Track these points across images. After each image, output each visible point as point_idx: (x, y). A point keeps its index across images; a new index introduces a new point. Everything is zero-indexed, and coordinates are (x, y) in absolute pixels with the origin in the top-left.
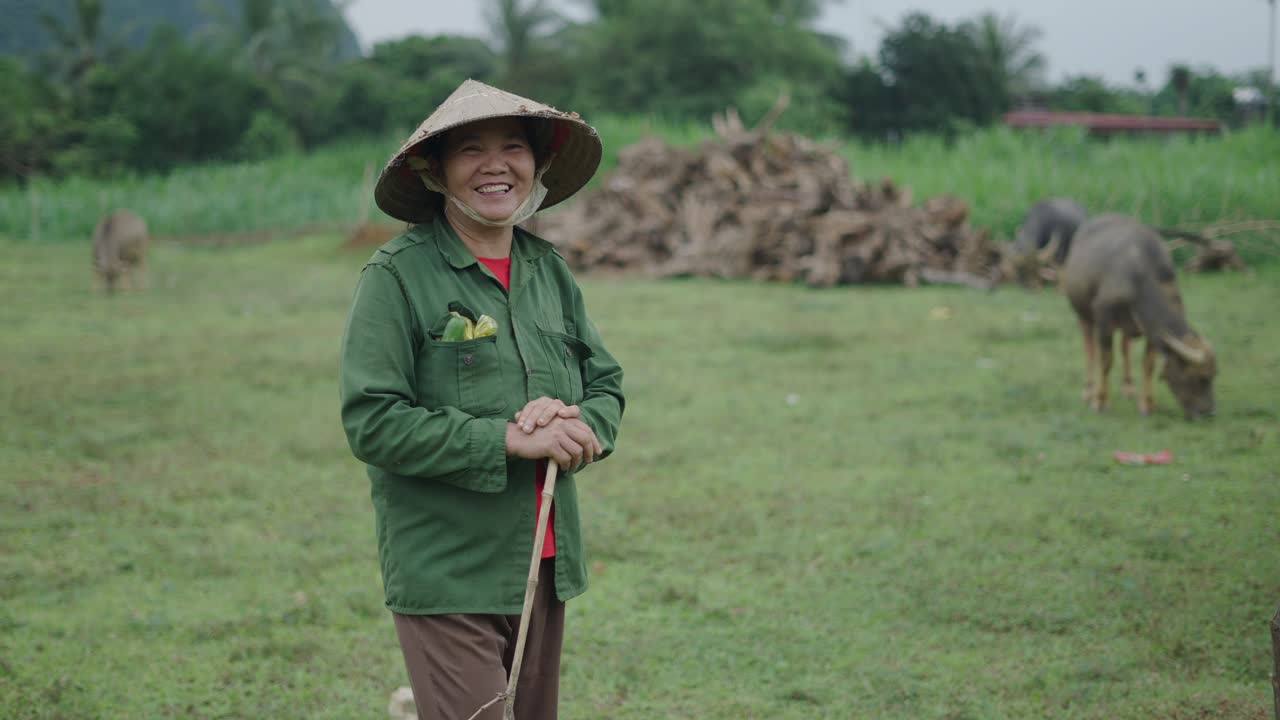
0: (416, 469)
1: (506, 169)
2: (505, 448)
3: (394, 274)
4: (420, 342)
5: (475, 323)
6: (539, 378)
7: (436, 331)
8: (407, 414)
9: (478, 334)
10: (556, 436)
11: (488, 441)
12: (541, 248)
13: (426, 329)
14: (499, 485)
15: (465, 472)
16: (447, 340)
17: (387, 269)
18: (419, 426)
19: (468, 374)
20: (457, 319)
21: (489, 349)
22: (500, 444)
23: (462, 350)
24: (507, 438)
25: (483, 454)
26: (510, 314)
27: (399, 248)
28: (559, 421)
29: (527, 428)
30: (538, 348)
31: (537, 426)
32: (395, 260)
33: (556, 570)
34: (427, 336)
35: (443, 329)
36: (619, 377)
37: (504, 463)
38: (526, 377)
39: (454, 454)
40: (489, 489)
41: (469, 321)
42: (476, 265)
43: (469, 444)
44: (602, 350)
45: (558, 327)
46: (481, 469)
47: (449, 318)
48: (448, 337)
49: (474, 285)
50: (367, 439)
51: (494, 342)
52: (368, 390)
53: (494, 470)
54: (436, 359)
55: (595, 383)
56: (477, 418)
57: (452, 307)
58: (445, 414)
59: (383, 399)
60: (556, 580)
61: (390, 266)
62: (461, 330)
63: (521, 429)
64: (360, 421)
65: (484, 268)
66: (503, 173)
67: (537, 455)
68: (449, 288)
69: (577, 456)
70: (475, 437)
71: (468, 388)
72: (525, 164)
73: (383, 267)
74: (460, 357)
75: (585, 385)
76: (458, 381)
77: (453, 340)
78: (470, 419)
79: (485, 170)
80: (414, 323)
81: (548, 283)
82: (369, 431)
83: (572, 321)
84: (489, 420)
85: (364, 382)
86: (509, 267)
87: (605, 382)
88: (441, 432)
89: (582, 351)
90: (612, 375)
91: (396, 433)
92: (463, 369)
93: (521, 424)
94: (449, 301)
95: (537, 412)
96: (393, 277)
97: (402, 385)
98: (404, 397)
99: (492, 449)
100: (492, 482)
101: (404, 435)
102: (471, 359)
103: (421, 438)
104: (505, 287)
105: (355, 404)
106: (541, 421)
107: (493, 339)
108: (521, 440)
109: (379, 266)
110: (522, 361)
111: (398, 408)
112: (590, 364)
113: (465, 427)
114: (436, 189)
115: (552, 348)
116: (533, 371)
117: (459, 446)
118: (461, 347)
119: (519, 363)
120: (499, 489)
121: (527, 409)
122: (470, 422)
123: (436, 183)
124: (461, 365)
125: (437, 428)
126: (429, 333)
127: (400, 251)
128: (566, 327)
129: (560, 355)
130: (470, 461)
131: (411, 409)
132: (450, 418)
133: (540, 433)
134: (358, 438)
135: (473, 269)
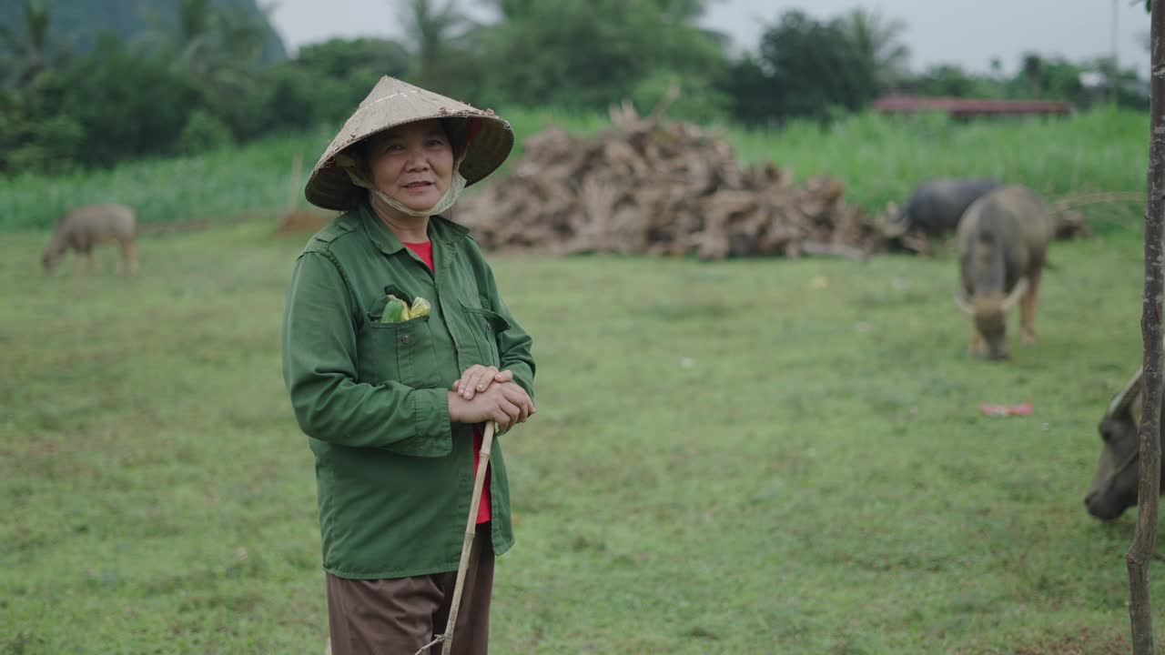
0: (367, 439)
1: (428, 166)
2: (448, 414)
3: (332, 261)
4: (360, 323)
5: (410, 305)
6: (467, 353)
7: (375, 314)
8: (354, 390)
9: (414, 315)
10: (496, 400)
11: (432, 409)
12: (457, 232)
13: (365, 311)
14: (446, 450)
15: (411, 440)
16: (386, 322)
17: (326, 256)
18: (367, 400)
19: (407, 352)
20: (394, 302)
21: (423, 327)
22: (443, 411)
23: (401, 330)
24: (449, 407)
25: (429, 422)
26: (438, 296)
27: (335, 236)
28: (496, 385)
29: (468, 394)
30: (466, 326)
31: (476, 392)
32: (332, 248)
33: (493, 527)
34: (367, 319)
35: (381, 311)
36: (529, 346)
37: (449, 428)
38: (456, 353)
39: (401, 423)
40: (436, 454)
41: (405, 304)
42: (404, 250)
43: (415, 413)
45: (476, 304)
46: (427, 436)
47: (386, 301)
48: (386, 319)
50: (318, 416)
51: (427, 321)
52: (318, 370)
53: (440, 436)
54: (377, 339)
55: (509, 353)
56: (417, 389)
57: (388, 290)
58: (388, 388)
59: (331, 378)
60: (492, 535)
61: (328, 254)
62: (398, 312)
63: (462, 396)
64: (312, 399)
65: (412, 253)
66: (425, 169)
67: (476, 420)
68: (382, 273)
69: (514, 415)
70: (420, 406)
71: (406, 365)
72: (444, 159)
73: (322, 254)
74: (399, 337)
75: (501, 355)
76: (397, 359)
77: (392, 322)
78: (411, 391)
79: (410, 167)
80: (354, 306)
81: (462, 261)
82: (319, 409)
83: (487, 298)
84: (430, 390)
85: (313, 363)
86: (431, 250)
87: (517, 350)
88: (388, 404)
89: (499, 325)
90: (524, 344)
91: (345, 408)
92: (402, 348)
93: (461, 391)
94: (384, 286)
95: (474, 379)
96: (332, 265)
97: (347, 364)
98: (348, 375)
99: (438, 416)
100: (438, 448)
101: (354, 408)
102: (407, 338)
103: (370, 411)
104: (429, 267)
105: (304, 384)
106: (480, 387)
107: (426, 318)
108: (460, 409)
109: (318, 254)
110: (452, 338)
111: (345, 385)
112: (505, 336)
113: (410, 397)
114: (362, 184)
115: (476, 324)
116: (461, 347)
117: (405, 415)
118: (399, 328)
119: (448, 339)
120: (445, 453)
121: (464, 377)
122: (413, 393)
123: (361, 178)
124: (400, 344)
125: (384, 401)
126: (369, 315)
127: (336, 239)
128: (482, 303)
129: (482, 330)
130: (417, 429)
131: (355, 386)
132: (394, 390)
133: (479, 399)
134: (309, 414)
135: (402, 253)
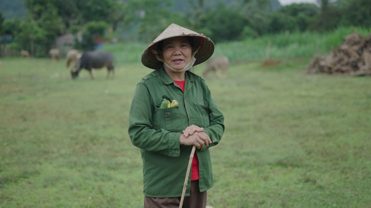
0: (151, 149)
1: (181, 54)
2: (180, 142)
3: (146, 86)
4: (154, 108)
5: (171, 102)
6: (193, 120)
7: (158, 105)
8: (148, 131)
9: (172, 106)
10: (196, 138)
11: (174, 140)
12: (195, 78)
13: (155, 104)
14: (178, 154)
15: (166, 150)
16: (161, 108)
17: (144, 85)
18: (152, 135)
19: (169, 119)
20: (165, 101)
21: (176, 111)
22: (177, 141)
23: (167, 111)
24: (180, 139)
25: (172, 144)
26: (184, 98)
27: (148, 78)
28: (196, 133)
29: (186, 135)
30: (194, 110)
31: (189, 135)
32: (146, 82)
33: (200, 182)
34: (156, 106)
35: (161, 104)
36: (223, 119)
37: (179, 147)
38: (188, 120)
39: (163, 144)
40: (175, 155)
41: (169, 102)
42: (173, 83)
43: (168, 141)
44: (217, 110)
45: (201, 103)
46: (172, 149)
47: (162, 101)
48: (162, 107)
49: (172, 90)
50: (136, 139)
51: (178, 108)
52: (136, 124)
53: (176, 149)
54: (158, 114)
55: (214, 121)
56: (171, 132)
57: (163, 97)
58: (161, 131)
59: (141, 126)
60: (199, 185)
61: (145, 84)
62: (167, 105)
63: (184, 136)
64: (134, 133)
65: (175, 84)
66: (180, 55)
67: (190, 145)
68: (164, 91)
69: (202, 144)
70: (170, 138)
71: (169, 123)
72: (188, 51)
73: (143, 84)
74: (166, 113)
75: (210, 121)
76: (165, 121)
77: (163, 108)
78: (168, 133)
79: (175, 54)
80: (152, 102)
81: (198, 88)
82: (136, 137)
83: (206, 100)
84: (175, 133)
85: (135, 121)
86: (184, 84)
87: (217, 120)
88: (159, 137)
89: (209, 111)
90: (220, 118)
91: (145, 137)
92: (167, 117)
93: (184, 134)
94: (163, 95)
95: (189, 130)
97: (147, 122)
98: (148, 126)
99: (175, 142)
100: (175, 153)
101: (147, 138)
102: (170, 114)
103: (153, 139)
104: (183, 90)
105: (132, 128)
106: (191, 133)
107: (177, 107)
108: (184, 140)
109: (141, 84)
110: (187, 114)
111: (146, 129)
112: (212, 115)
113: (167, 135)
114: (160, 60)
115: (198, 110)
116: (191, 118)
117: (165, 141)
118: (166, 110)
120: (178, 156)
121: (187, 129)
122: (169, 134)
123: (160, 58)
124: (166, 116)
125: (158, 136)
126: (156, 105)
127: (148, 79)
128: (204, 103)
129: (200, 112)
130: (168, 146)
131: (150, 130)
132: (162, 132)
133: (190, 137)
134: (133, 138)
135: (172, 84)
